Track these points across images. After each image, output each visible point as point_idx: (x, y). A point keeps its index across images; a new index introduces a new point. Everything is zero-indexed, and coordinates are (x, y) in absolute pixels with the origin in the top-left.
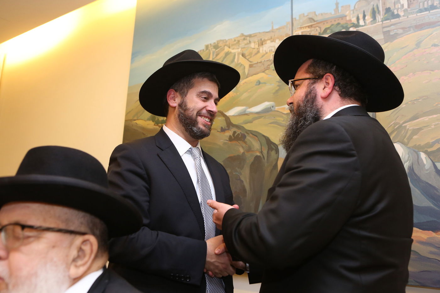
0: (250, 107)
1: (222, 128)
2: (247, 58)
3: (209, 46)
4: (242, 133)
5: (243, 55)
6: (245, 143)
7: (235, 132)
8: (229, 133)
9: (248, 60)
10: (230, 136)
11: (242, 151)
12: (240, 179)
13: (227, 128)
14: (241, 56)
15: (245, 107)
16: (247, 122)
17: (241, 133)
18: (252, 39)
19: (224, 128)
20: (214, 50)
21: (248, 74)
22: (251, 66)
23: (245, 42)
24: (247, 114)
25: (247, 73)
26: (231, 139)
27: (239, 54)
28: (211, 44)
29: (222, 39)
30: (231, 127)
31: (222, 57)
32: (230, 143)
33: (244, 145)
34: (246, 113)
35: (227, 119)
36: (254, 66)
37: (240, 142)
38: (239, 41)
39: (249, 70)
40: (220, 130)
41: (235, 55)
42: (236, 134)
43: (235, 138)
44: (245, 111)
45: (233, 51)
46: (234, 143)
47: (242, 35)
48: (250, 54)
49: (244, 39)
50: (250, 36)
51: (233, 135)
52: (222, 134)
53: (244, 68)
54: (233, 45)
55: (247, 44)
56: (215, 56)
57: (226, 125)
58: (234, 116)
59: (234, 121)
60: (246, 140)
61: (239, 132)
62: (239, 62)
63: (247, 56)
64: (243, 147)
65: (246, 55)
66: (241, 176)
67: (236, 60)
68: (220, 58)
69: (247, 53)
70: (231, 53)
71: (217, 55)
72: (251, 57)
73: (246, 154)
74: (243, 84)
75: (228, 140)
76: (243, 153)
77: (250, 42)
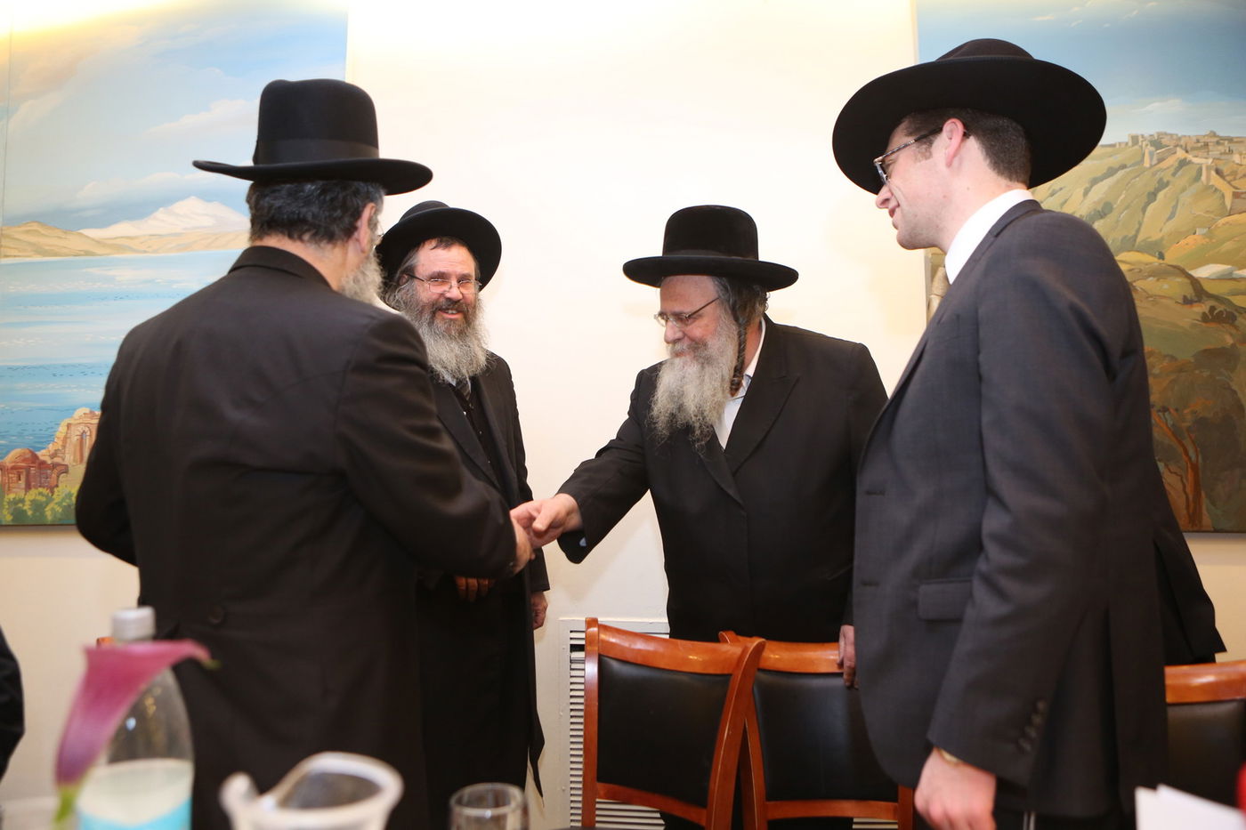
0: (1240, 269)
1: (1185, 297)
2: (1228, 178)
3: (1140, 139)
4: (1228, 310)
5: (1218, 172)
6: (1236, 328)
7: (1212, 309)
8: (1201, 309)
9: (1229, 183)
10: (1204, 313)
11: (1229, 341)
12: (1229, 388)
13: (1196, 299)
14: (1213, 173)
15: (1229, 267)
16: (1236, 293)
17: (1225, 310)
18: (1234, 147)
19: (1189, 297)
20: (1153, 149)
21: (1231, 209)
22: (1236, 195)
23: (1221, 148)
24: (1235, 279)
25: (1229, 208)
26: (1205, 318)
27: (1208, 168)
28: (1143, 136)
29: (1169, 131)
30: (1205, 298)
31: (1172, 166)
32: (1204, 324)
33: (1234, 331)
34: (1234, 276)
35: (1195, 282)
36: (1243, 196)
37: (1226, 326)
38: (1206, 145)
39: (1232, 203)
40: (1181, 301)
41: (1200, 169)
42: (1216, 312)
43: (1212, 317)
44: (1231, 273)
45: (1196, 160)
46: (1213, 325)
47: (1214, 134)
48: (1234, 173)
49: (1218, 143)
50: (1230, 140)
51: (1210, 311)
52: (1186, 309)
53: (1223, 196)
54: (1193, 149)
55: (1225, 153)
56: (1155, 161)
57: (1194, 294)
58: (1207, 278)
59: (1210, 288)
60: (1237, 323)
61: (1220, 308)
62: (1211, 184)
63: (1228, 175)
64: (1231, 335)
65: (1225, 174)
66: (1231, 384)
67: (1204, 178)
68: (1168, 168)
69: (1226, 170)
70: (1190, 162)
71: (1160, 160)
72: (1235, 179)
73: (1238, 345)
74: (1224, 224)
75: (1200, 319)
76: (1233, 346)
77: (1231, 152)
